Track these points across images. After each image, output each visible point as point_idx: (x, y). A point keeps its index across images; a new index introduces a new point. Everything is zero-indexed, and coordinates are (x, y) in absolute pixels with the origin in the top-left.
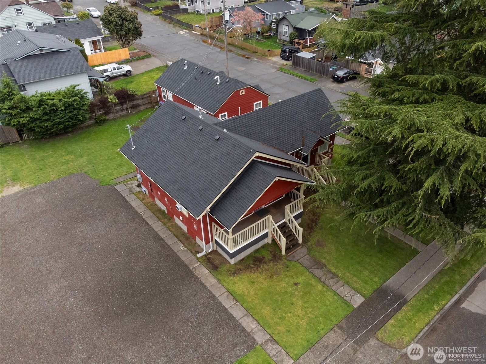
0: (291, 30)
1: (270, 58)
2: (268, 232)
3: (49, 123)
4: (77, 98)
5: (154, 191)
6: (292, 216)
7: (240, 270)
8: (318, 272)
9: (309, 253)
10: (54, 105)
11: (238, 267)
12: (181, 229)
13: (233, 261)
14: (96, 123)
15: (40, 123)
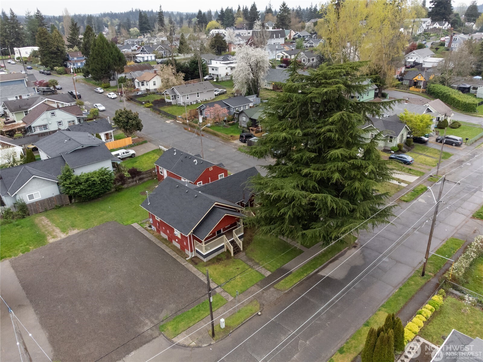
0: (248, 120)
1: (232, 141)
2: (224, 245)
3: (90, 192)
4: (108, 176)
5: (160, 228)
6: (237, 236)
7: (209, 264)
8: (250, 263)
9: (246, 255)
10: (94, 181)
11: (208, 263)
12: (177, 247)
13: (205, 260)
14: (116, 190)
15: (85, 192)
